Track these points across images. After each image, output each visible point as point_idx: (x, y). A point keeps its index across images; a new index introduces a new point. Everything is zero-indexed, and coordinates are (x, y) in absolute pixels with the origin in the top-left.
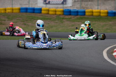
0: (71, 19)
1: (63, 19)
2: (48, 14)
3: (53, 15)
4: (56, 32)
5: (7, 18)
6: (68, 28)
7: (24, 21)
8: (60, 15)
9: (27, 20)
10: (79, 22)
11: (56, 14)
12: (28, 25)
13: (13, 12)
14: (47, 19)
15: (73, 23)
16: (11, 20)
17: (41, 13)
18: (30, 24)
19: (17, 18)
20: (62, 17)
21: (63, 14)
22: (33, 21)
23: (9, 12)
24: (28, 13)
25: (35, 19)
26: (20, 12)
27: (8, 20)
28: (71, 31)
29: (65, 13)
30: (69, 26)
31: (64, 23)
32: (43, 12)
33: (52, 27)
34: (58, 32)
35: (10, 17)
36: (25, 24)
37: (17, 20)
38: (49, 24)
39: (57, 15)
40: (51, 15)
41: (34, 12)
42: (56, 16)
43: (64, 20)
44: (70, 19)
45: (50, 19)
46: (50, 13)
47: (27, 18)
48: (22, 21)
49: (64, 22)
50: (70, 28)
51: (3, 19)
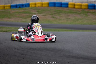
0: (95, 13)
1: (88, 12)
2: (74, 8)
3: (79, 9)
4: (82, 24)
5: (37, 12)
6: (93, 21)
7: (52, 15)
8: (85, 9)
9: (55, 14)
11: (81, 8)
12: (56, 18)
13: (42, 6)
14: (73, 13)
16: (41, 14)
17: (68, 7)
18: (58, 17)
19: (46, 12)
20: (87, 11)
21: (88, 8)
22: (61, 14)
23: (39, 6)
24: (56, 7)
25: (62, 13)
26: (49, 6)
27: (38, 14)
28: (95, 24)
29: (90, 7)
30: (94, 19)
32: (69, 6)
33: (78, 20)
34: (84, 24)
35: (40, 11)
36: (53, 17)
37: (46, 13)
38: (75, 17)
39: (83, 9)
40: (77, 9)
41: (61, 7)
42: (81, 10)
43: (89, 14)
45: (76, 13)
46: (76, 7)
47: (55, 12)
48: (50, 15)
51: (34, 12)
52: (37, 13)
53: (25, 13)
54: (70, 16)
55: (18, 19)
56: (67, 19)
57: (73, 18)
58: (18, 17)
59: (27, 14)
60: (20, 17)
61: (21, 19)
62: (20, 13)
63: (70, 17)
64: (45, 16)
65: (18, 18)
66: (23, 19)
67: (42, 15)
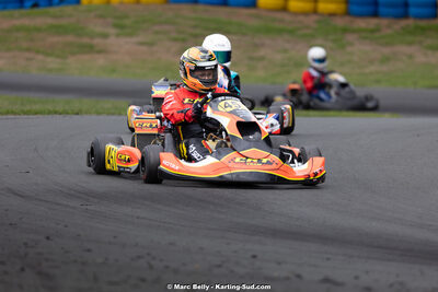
0: (377, 35)
1: (345, 31)
2: (284, 9)
3: (305, 13)
5: (116, 26)
6: (367, 70)
8: (332, 15)
9: (196, 36)
10: (410, 44)
11: (315, 11)
13: (138, 1)
14: (280, 32)
15: (387, 51)
16: (130, 35)
17: (254, 5)
19: (157, 28)
20: (340, 22)
21: (348, 13)
23: (122, 2)
24: (200, 7)
26: (168, 2)
27: (118, 35)
28: (378, 82)
30: (372, 62)
31: (349, 49)
32: (262, 2)
37: (157, 33)
38: (285, 51)
39: (322, 15)
40: (296, 14)
41: (225, 3)
42: (315, 18)
43: (350, 37)
44: (373, 31)
45: (291, 32)
46: (293, 5)
47: (195, 27)
48: (176, 40)
49: (351, 44)
50: (372, 68)
51: (99, 29)
52: (112, 31)
53: (58, 30)
54: (263, 45)
55: (28, 59)
56: (251, 59)
57: (278, 57)
58: (28, 50)
59: (70, 38)
60: (38, 52)
61: (40, 57)
62: (38, 30)
63: (262, 52)
64: (151, 44)
65: (27, 55)
66: (50, 59)
67: (134, 39)
